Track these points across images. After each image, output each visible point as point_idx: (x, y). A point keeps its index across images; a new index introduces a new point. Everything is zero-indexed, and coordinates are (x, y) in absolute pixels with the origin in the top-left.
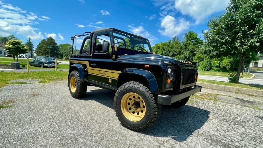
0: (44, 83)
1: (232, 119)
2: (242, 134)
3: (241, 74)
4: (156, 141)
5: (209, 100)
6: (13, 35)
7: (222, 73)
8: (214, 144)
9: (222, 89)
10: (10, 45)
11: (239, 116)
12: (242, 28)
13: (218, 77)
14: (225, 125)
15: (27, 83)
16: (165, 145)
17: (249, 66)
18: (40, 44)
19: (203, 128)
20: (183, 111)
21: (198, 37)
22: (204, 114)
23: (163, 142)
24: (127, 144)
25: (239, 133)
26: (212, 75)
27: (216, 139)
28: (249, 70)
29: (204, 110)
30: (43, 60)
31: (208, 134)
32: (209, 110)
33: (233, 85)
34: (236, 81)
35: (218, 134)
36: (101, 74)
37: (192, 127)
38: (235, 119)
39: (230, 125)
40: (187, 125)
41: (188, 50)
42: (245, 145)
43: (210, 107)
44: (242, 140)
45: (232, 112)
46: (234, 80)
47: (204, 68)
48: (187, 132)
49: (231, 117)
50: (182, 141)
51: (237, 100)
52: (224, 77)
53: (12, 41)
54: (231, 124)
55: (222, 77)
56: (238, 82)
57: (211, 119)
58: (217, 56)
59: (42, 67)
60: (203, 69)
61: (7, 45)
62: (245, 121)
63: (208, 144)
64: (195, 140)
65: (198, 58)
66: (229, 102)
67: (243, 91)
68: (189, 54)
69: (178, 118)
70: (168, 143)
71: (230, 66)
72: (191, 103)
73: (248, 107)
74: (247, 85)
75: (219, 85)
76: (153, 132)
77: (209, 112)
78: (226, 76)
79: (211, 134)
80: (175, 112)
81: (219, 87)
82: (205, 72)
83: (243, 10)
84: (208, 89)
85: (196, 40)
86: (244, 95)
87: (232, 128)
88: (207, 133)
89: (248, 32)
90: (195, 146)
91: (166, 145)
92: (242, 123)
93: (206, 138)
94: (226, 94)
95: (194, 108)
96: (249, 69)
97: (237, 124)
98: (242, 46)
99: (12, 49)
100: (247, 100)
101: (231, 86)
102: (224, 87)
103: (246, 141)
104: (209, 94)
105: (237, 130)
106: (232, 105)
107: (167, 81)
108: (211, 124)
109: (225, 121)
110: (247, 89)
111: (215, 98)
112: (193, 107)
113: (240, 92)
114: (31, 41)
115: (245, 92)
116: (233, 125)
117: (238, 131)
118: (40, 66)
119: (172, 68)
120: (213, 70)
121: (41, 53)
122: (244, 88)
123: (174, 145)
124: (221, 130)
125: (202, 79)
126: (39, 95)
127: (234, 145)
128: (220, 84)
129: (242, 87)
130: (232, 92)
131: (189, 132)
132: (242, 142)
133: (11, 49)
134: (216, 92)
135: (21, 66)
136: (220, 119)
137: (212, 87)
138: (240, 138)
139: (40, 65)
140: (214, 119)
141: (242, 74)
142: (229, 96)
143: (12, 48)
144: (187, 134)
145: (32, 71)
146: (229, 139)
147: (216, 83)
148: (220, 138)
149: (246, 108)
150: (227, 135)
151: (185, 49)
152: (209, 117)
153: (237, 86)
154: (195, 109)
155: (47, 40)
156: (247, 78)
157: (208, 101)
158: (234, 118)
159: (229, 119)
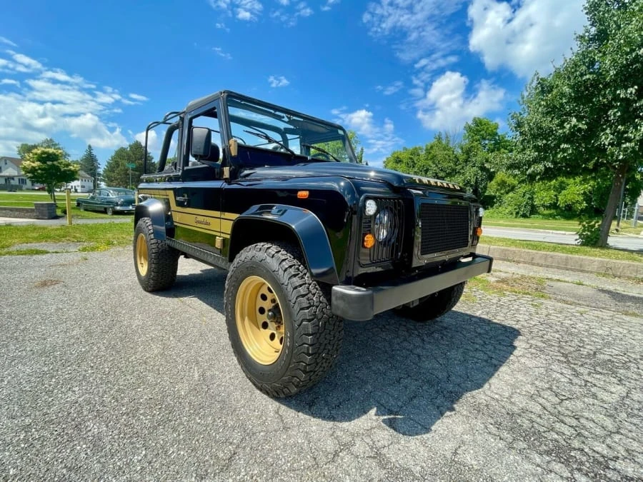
0: (92, 251)
1: (585, 353)
2: (616, 409)
3: (615, 223)
4: (331, 432)
5: (520, 295)
6: (51, 140)
7: (561, 222)
8: (522, 445)
9: (559, 263)
10: (33, 162)
11: (608, 345)
12: (618, 92)
13: (551, 231)
14: (562, 374)
15: (47, 252)
16: (354, 449)
17: (636, 202)
18: (113, 158)
19: (493, 387)
20: (440, 328)
21: (500, 132)
22: (501, 338)
23: (353, 435)
24: (231, 444)
25: (605, 406)
26: (535, 227)
27: (530, 426)
28: (635, 215)
29: (504, 327)
30: (113, 196)
31: (503, 407)
32: (516, 327)
33: (592, 252)
34: (600, 244)
35: (538, 409)
36: (199, 225)
37: (458, 380)
38: (595, 353)
39: (577, 374)
40: (442, 375)
41: (474, 164)
42: (627, 451)
43: (521, 317)
44: (618, 433)
45: (587, 331)
46: (595, 240)
47: (515, 209)
48: (439, 401)
49: (582, 347)
50: (417, 434)
51: (603, 295)
52: (567, 233)
53: (39, 152)
54: (581, 370)
55: (564, 232)
56: (605, 246)
57: (521, 353)
58: (548, 175)
59: (110, 213)
60: (512, 214)
61: (28, 162)
62: (626, 362)
63: (501, 445)
64: (459, 429)
65: (499, 185)
66: (577, 300)
67: (619, 268)
68: (475, 175)
69: (418, 351)
70: (368, 440)
71: (585, 204)
72: (467, 304)
73: (634, 315)
74: (632, 252)
75: (552, 253)
76: (329, 399)
77: (514, 333)
78: (572, 230)
79: (515, 409)
80: (416, 332)
81: (550, 260)
82: (517, 220)
83: (622, 41)
84: (521, 265)
85: (495, 140)
86: (622, 280)
87: (586, 385)
88: (503, 403)
89: (636, 103)
90: (455, 453)
91: (359, 447)
92: (617, 367)
93: (496, 423)
94: (570, 277)
95: (473, 319)
96: (636, 211)
97: (601, 373)
98: (619, 145)
99: (39, 171)
100: (631, 294)
101: (585, 255)
102: (567, 259)
103: (630, 435)
104: (523, 277)
105: (601, 394)
106: (587, 309)
107: (363, 241)
108: (520, 371)
109: (562, 362)
110: (631, 262)
111: (539, 290)
112: (471, 317)
113: (610, 272)
114: (94, 152)
115: (625, 271)
116: (589, 374)
117: (605, 398)
118: (105, 212)
119: (381, 198)
120: (539, 214)
121: (117, 180)
122: (623, 262)
123: (385, 451)
124: (549, 392)
125: (506, 237)
126: (57, 282)
127: (590, 453)
128: (554, 251)
129: (616, 259)
130: (588, 272)
131: (443, 400)
132: (617, 438)
133: (37, 170)
134: (542, 273)
135: (59, 212)
136: (548, 355)
137: (533, 258)
138: (609, 423)
139: (105, 209)
140: (530, 356)
141: (618, 225)
142: (580, 284)
143: (40, 169)
144: (438, 407)
145: (81, 222)
146: (572, 427)
147: (544, 248)
148: (542, 424)
149: (627, 318)
150: (567, 412)
151: (466, 161)
152: (515, 348)
153: (604, 254)
154: (476, 323)
155: (128, 149)
156: (631, 235)
157: (518, 299)
158: (592, 353)
159: (576, 354)
